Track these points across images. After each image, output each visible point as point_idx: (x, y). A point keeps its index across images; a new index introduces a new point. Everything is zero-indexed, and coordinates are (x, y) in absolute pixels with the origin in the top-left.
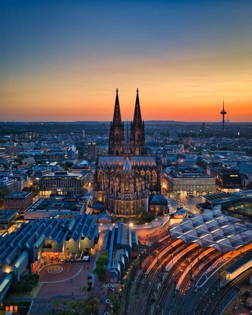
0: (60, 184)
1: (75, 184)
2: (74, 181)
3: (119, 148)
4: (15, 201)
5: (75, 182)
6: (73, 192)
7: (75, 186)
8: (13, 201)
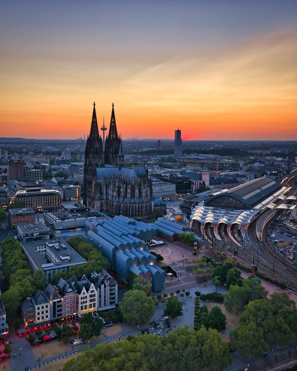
0: (39, 200)
1: (56, 199)
2: (54, 197)
3: (99, 161)
4: (24, 217)
5: (56, 197)
6: (55, 208)
7: (56, 202)
8: (22, 217)
